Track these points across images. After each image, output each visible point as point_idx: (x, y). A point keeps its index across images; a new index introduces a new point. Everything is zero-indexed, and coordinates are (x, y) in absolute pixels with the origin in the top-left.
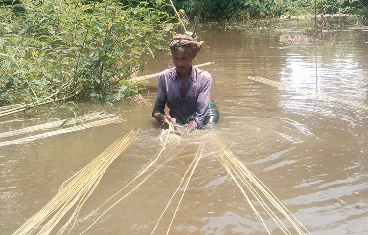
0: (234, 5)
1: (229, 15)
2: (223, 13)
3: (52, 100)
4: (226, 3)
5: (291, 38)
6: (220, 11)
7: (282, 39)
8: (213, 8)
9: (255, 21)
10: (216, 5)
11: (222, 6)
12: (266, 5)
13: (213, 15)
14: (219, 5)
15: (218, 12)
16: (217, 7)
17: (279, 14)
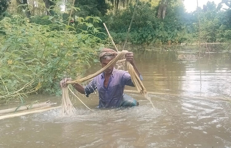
0: (152, 36)
1: (149, 42)
2: (145, 41)
3: (19, 94)
4: (147, 35)
5: (185, 57)
6: (143, 40)
7: (180, 57)
8: (138, 38)
9: (164, 46)
10: (141, 35)
11: (144, 36)
12: (172, 36)
13: (138, 42)
14: (142, 35)
15: (141, 40)
16: (141, 37)
17: (180, 42)
